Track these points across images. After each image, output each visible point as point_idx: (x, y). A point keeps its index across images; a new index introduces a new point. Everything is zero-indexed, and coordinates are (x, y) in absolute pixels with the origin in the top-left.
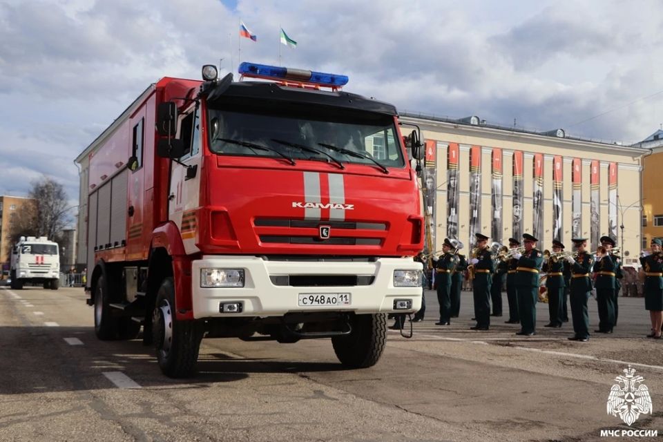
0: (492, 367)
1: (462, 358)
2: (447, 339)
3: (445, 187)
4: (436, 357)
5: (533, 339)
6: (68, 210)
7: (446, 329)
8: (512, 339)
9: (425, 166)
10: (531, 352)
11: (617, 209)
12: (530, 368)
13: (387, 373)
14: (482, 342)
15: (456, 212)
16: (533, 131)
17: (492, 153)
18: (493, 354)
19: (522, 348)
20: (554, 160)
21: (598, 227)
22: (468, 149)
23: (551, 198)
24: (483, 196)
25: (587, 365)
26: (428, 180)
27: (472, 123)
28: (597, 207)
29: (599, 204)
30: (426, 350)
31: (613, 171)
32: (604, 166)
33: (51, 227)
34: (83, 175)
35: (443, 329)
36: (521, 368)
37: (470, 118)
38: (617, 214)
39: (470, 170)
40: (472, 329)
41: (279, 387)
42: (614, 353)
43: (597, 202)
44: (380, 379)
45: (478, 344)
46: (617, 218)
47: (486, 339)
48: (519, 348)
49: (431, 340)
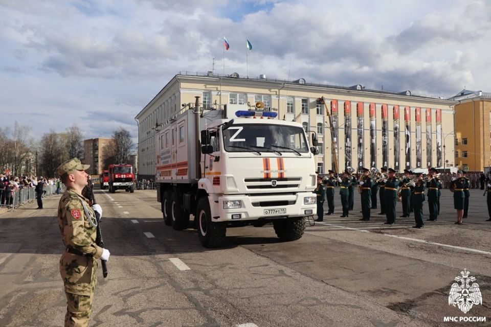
0: (371, 250)
1: (355, 244)
2: (347, 228)
3: (343, 127)
4: (341, 243)
5: (394, 227)
6: (132, 146)
7: (346, 221)
8: (382, 227)
9: (331, 114)
10: (392, 237)
11: (441, 136)
12: (391, 250)
13: (316, 257)
14: (366, 231)
15: (350, 140)
16: (393, 92)
17: (370, 106)
18: (372, 240)
19: (387, 235)
20: (405, 109)
21: (431, 146)
22: (356, 104)
23: (404, 130)
24: (365, 131)
25: (422, 248)
26: (334, 123)
27: (358, 89)
28: (430, 135)
29: (431, 133)
30: (335, 238)
31: (438, 114)
32: (433, 112)
33: (124, 155)
34: (140, 126)
35: (344, 221)
36: (386, 250)
37: (356, 86)
38: (441, 138)
39: (357, 116)
40: (360, 220)
41: (260, 267)
42: (436, 237)
43: (430, 132)
44: (312, 261)
45: (364, 232)
46: (441, 141)
47: (368, 228)
48: (385, 235)
49: (338, 230)
